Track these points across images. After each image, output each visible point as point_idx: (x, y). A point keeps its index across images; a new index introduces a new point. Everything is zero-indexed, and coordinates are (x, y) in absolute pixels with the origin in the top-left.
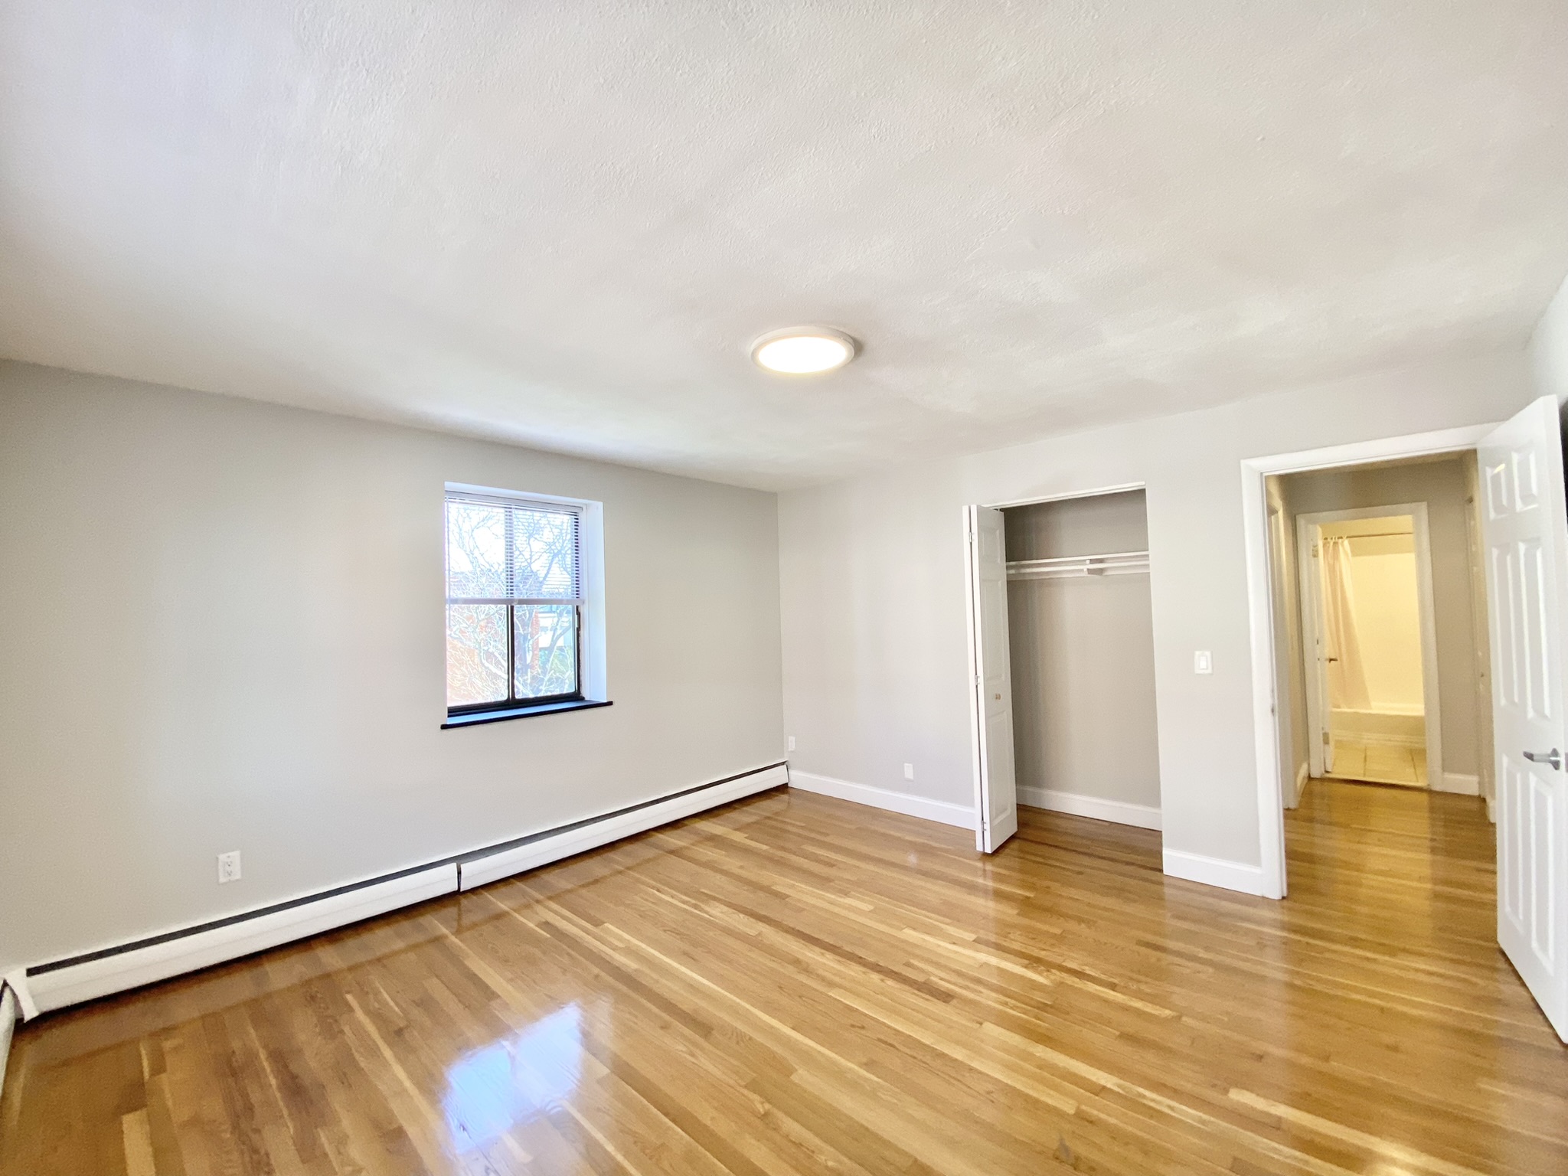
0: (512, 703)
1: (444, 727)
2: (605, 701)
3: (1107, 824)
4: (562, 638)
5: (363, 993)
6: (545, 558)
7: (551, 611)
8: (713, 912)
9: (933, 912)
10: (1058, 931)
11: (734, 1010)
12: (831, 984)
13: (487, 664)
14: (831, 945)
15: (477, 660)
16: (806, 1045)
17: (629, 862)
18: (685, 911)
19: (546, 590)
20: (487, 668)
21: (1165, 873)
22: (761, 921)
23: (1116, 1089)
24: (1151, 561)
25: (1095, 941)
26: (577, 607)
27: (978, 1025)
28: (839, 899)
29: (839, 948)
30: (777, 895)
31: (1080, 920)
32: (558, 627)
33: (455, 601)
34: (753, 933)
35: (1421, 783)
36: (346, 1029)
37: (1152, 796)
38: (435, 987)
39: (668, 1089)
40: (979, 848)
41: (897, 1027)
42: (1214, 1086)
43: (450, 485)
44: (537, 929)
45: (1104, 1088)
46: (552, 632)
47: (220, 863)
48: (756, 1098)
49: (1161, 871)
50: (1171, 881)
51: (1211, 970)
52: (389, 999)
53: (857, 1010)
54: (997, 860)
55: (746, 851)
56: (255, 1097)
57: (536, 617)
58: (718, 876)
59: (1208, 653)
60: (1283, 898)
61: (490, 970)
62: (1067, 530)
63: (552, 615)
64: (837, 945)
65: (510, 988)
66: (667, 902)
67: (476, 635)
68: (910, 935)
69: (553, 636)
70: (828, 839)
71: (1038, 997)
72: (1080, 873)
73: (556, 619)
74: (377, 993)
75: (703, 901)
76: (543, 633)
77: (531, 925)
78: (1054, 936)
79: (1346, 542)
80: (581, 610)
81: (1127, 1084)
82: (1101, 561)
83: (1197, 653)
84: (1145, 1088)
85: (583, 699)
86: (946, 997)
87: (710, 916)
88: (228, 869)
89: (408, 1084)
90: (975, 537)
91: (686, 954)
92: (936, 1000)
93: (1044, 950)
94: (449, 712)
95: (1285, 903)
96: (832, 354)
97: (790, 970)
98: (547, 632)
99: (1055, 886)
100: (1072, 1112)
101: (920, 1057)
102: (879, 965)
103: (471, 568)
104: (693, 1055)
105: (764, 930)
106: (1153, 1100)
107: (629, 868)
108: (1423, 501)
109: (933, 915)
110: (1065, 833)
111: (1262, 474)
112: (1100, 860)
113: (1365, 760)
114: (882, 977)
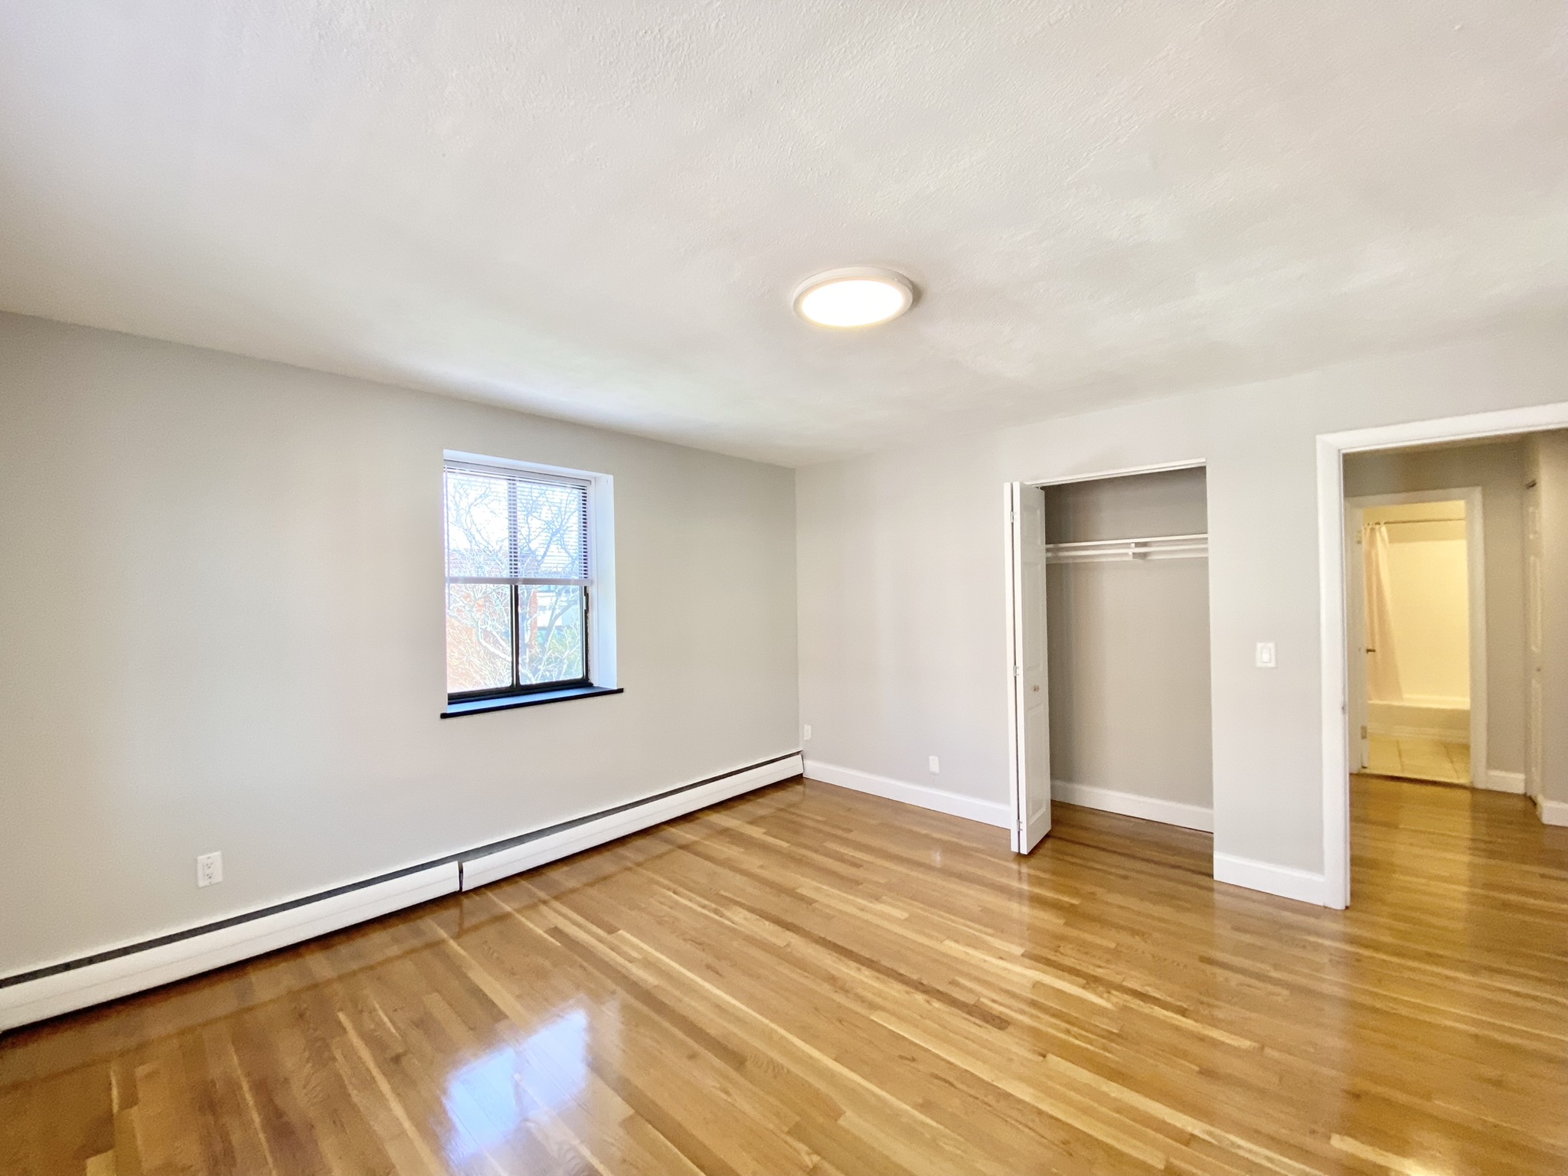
0: (517, 690)
1: (444, 716)
2: (616, 688)
3: (1144, 822)
4: (560, 617)
5: (358, 1010)
6: (544, 537)
7: (549, 591)
8: (736, 919)
9: (972, 921)
10: (1112, 945)
11: (768, 1036)
12: (873, 1006)
13: (484, 643)
14: (867, 959)
15: (474, 639)
16: (852, 1081)
17: (641, 858)
18: (706, 917)
19: (544, 569)
20: (485, 647)
21: (1215, 878)
22: (788, 929)
23: (1207, 1138)
24: (1210, 545)
25: (1154, 957)
26: (585, 588)
27: (1041, 1058)
28: (871, 905)
29: (876, 963)
30: (802, 899)
31: (1134, 932)
32: (557, 607)
33: (455, 580)
34: (780, 943)
35: (1463, 781)
36: (338, 1054)
37: (1204, 796)
38: (436, 1004)
39: (701, 1134)
40: (1015, 849)
41: (952, 1060)
42: (1313, 1132)
43: (449, 454)
44: (546, 936)
45: (1193, 1136)
46: (550, 612)
47: (200, 867)
48: (802, 1148)
49: (1211, 876)
50: (1223, 888)
51: (1286, 992)
52: (386, 1019)
53: (904, 1038)
54: (1033, 861)
55: (765, 848)
56: (236, 1138)
57: (535, 596)
58: (738, 877)
59: (1271, 645)
60: (1347, 908)
61: (498, 986)
62: (1107, 510)
63: (551, 594)
64: (874, 959)
65: (518, 1006)
66: (685, 907)
67: (473, 615)
68: (952, 948)
69: (552, 616)
70: (850, 836)
71: (1104, 1024)
72: (1125, 877)
73: (554, 599)
74: (372, 1011)
75: (722, 905)
76: (541, 612)
77: (540, 931)
78: (1108, 950)
79: (1384, 529)
80: (589, 591)
81: (1217, 1131)
82: (1145, 544)
83: (1259, 645)
84: (1238, 1135)
85: (591, 685)
86: (1001, 1023)
87: (733, 923)
88: (208, 872)
89: (407, 1125)
90: (1017, 517)
91: (708, 967)
92: (990, 1027)
93: (1100, 967)
94: (449, 699)
95: (1349, 913)
96: (890, 300)
97: (825, 989)
98: (546, 611)
99: (1100, 891)
100: (1161, 1166)
101: (982, 1097)
102: (922, 984)
103: (468, 546)
104: (727, 1093)
105: (793, 941)
106: (1250, 1151)
107: (639, 865)
108: (1478, 485)
109: (976, 926)
110: (1101, 832)
111: (1339, 450)
112: (1144, 863)
113: (1400, 755)
114: (926, 997)
